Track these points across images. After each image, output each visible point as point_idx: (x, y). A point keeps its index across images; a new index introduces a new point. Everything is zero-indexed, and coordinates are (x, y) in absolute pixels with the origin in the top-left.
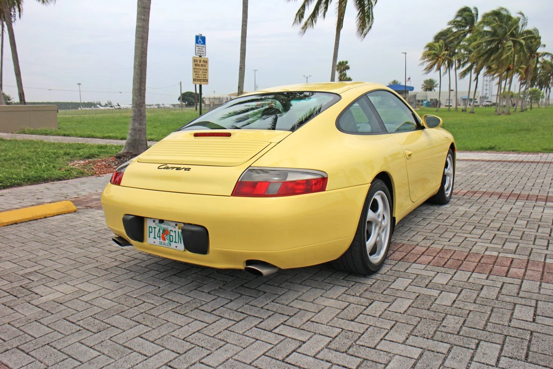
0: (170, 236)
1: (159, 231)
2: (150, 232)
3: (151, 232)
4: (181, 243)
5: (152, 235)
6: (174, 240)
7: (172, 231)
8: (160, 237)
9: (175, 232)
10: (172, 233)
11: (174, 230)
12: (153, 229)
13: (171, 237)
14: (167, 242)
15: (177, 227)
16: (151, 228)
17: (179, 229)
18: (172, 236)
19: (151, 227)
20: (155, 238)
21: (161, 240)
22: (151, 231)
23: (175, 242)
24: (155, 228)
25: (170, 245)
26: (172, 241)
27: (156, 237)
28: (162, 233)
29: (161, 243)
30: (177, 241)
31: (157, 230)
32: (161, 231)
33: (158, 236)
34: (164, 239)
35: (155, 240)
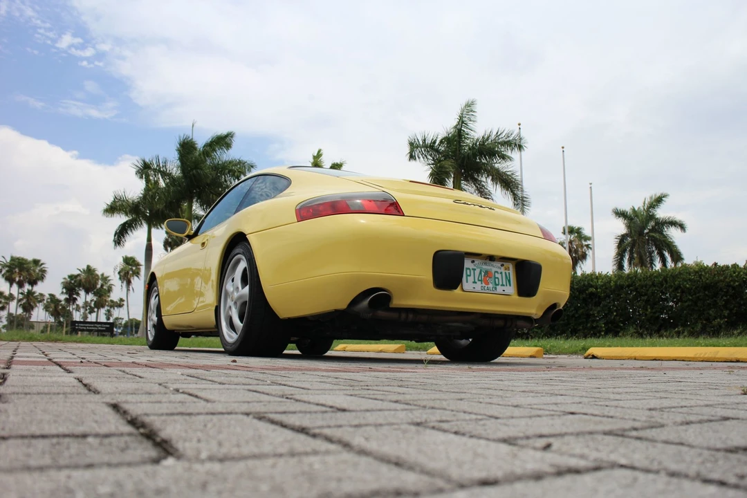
0: (495, 278)
1: (480, 273)
2: (467, 276)
3: (470, 276)
4: (510, 285)
5: (471, 279)
6: (501, 283)
7: (497, 272)
8: (481, 281)
9: (501, 273)
10: (497, 275)
11: (499, 271)
12: (472, 272)
13: (497, 280)
14: (491, 286)
15: (503, 268)
16: (468, 271)
17: (506, 269)
18: (498, 278)
19: (469, 269)
20: (475, 282)
21: (484, 285)
22: (468, 274)
23: (503, 285)
24: (474, 270)
25: (496, 289)
26: (498, 285)
27: (476, 280)
28: (484, 276)
29: (483, 288)
30: (505, 283)
31: (477, 272)
32: (483, 274)
33: (479, 280)
34: (487, 283)
35: (474, 285)
